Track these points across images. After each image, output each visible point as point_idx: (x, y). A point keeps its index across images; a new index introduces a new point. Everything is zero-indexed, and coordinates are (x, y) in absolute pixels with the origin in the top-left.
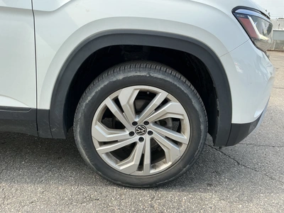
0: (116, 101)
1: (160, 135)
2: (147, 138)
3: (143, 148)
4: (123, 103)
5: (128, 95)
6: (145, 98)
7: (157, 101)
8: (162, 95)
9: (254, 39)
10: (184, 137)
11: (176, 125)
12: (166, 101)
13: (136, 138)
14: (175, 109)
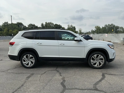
0: (94, 56)
1: (100, 61)
2: (98, 61)
3: (98, 63)
4: (95, 57)
5: (95, 56)
6: (98, 56)
7: (99, 56)
8: (100, 55)
9: (111, 48)
10: (104, 61)
11: (102, 59)
12: (100, 56)
13: (97, 62)
14: (102, 57)
